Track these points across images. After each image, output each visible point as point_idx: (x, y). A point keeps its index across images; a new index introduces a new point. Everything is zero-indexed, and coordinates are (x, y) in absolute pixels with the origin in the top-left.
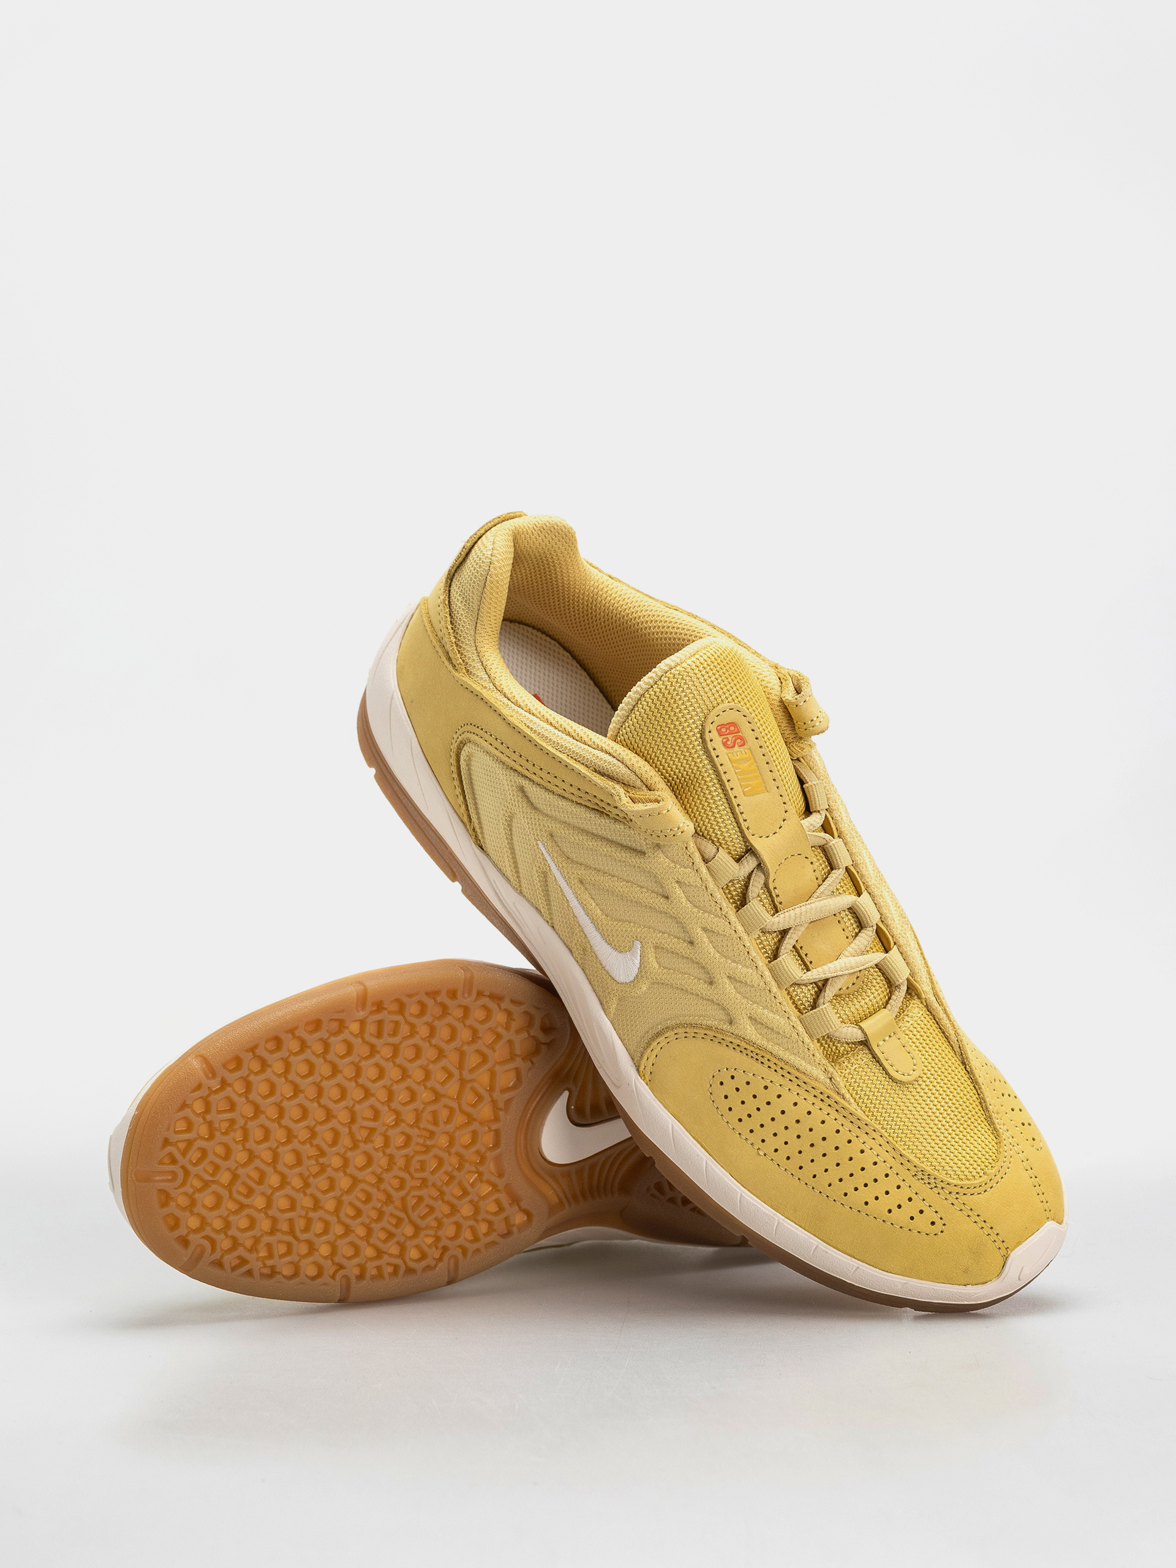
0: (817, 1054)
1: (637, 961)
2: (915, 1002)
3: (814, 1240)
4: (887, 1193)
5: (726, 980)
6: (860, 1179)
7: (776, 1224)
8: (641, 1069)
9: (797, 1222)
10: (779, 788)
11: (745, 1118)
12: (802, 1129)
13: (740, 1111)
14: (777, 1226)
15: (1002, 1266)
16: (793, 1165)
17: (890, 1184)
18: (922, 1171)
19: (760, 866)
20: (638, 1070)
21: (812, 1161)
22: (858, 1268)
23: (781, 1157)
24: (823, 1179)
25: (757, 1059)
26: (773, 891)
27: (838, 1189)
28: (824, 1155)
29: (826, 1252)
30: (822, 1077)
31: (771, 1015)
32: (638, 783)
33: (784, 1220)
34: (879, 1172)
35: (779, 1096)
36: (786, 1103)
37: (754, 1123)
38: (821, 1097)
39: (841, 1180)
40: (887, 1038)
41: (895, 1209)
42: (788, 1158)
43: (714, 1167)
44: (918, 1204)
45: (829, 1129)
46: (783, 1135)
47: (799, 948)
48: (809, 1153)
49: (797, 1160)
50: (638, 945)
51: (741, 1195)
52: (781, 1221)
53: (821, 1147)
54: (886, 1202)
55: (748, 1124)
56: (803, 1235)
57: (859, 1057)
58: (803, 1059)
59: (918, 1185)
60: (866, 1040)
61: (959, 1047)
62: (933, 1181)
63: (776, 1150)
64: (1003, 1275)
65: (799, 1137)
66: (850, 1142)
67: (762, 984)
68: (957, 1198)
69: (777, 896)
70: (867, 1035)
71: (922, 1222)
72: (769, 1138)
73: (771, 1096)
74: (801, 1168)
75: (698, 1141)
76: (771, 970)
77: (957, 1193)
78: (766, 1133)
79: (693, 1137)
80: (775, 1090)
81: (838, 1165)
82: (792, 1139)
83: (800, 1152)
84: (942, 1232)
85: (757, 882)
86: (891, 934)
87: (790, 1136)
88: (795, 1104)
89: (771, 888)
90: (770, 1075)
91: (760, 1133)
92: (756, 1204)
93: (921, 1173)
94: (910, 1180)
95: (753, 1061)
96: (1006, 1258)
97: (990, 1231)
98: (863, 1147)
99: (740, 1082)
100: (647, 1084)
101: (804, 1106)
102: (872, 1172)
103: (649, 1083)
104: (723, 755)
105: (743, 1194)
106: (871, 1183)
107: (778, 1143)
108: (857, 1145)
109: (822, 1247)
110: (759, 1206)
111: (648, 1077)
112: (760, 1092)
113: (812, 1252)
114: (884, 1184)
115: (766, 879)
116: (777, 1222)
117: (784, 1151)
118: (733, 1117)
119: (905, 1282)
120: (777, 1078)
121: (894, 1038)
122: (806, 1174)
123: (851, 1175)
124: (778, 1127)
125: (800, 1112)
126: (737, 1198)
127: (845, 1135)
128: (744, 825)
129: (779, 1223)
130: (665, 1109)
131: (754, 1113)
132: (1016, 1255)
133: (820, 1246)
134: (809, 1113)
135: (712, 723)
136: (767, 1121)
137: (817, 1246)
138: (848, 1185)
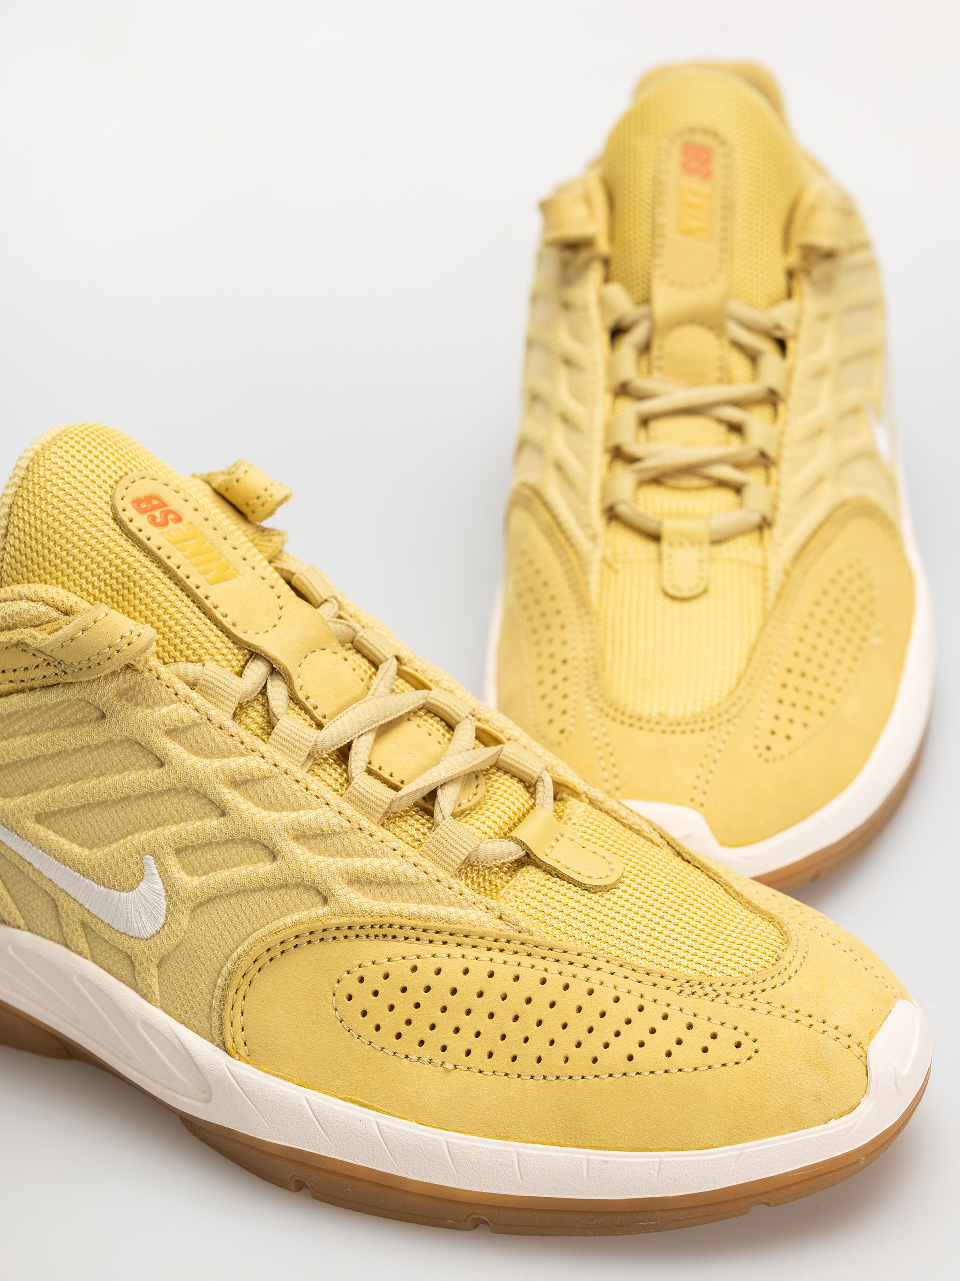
0: (466, 891)
1: (159, 887)
2: (572, 803)
3: (580, 1153)
4: (653, 1031)
5: (293, 845)
6: (605, 1030)
7: (515, 1160)
8: (229, 1044)
9: (544, 1140)
10: (256, 568)
11: (404, 1028)
12: (492, 1001)
13: (392, 1023)
14: (518, 1160)
15: (865, 1074)
16: (501, 1060)
17: (652, 1016)
18: (688, 982)
19: (275, 671)
20: (226, 1051)
21: (526, 1040)
22: (661, 1163)
23: (479, 1058)
24: (553, 1056)
25: (385, 936)
26: (306, 702)
27: (581, 1060)
28: (539, 1023)
29: (606, 1162)
30: (485, 917)
31: (377, 862)
32: (54, 614)
33: (524, 1147)
34: (628, 1007)
35: (438, 972)
36: (452, 975)
37: (420, 1030)
38: (498, 945)
39: (579, 1045)
40: (553, 843)
41: (675, 1048)
42: (490, 1055)
43: (390, 1124)
44: (703, 1030)
45: (529, 984)
46: (469, 1025)
47: (378, 770)
48: (515, 1032)
49: (503, 1052)
50: (150, 860)
51: (447, 1142)
52: (520, 1150)
53: (529, 1014)
54: (657, 1045)
55: (412, 1035)
56: (562, 1155)
57: (527, 880)
58: (450, 904)
59: (691, 1004)
60: (527, 855)
61: (661, 837)
62: (711, 988)
63: (468, 1053)
64: (872, 1087)
65: (491, 1016)
66: (566, 987)
67: (346, 824)
68: (755, 1000)
69: (315, 708)
70: (524, 844)
71: (722, 1050)
72: (451, 1040)
73: (426, 975)
74: (514, 1059)
75: (352, 1101)
76: (350, 801)
77: (752, 993)
78: (444, 1034)
79: (344, 1099)
80: (427, 967)
81: (565, 1026)
82: (484, 1024)
83: (503, 1037)
84: (756, 1052)
85: (277, 692)
86: (498, 729)
87: (479, 1020)
88: (466, 972)
89: (302, 698)
90: (411, 949)
91: (434, 1040)
92: (473, 1144)
93: (688, 985)
94: (677, 1001)
95: (380, 942)
96: (863, 1057)
97: (824, 1027)
98: (589, 985)
99: (374, 980)
100: (248, 1063)
101: (479, 970)
102: (618, 1015)
103: (249, 1059)
104: (156, 538)
105: (449, 1140)
106: (624, 1028)
107: (466, 1039)
108: (579, 988)
109: (595, 1158)
110: (478, 1145)
111: (243, 1051)
112: (410, 980)
113: (585, 1175)
114: (642, 1023)
115: (288, 687)
116: (515, 1156)
117: (480, 1048)
118: (386, 1037)
119: (737, 1152)
120: (426, 949)
121: (562, 840)
122: (526, 1063)
123: (591, 1030)
124: (456, 1016)
125: (477, 978)
126: (443, 1151)
127: (557, 982)
128: (226, 622)
129: (518, 1156)
130: (286, 1083)
131: (413, 1013)
132: (876, 1049)
133: (592, 1158)
134: (491, 975)
135: (122, 499)
136: (437, 1017)
137: (589, 1160)
138: (593, 1045)
